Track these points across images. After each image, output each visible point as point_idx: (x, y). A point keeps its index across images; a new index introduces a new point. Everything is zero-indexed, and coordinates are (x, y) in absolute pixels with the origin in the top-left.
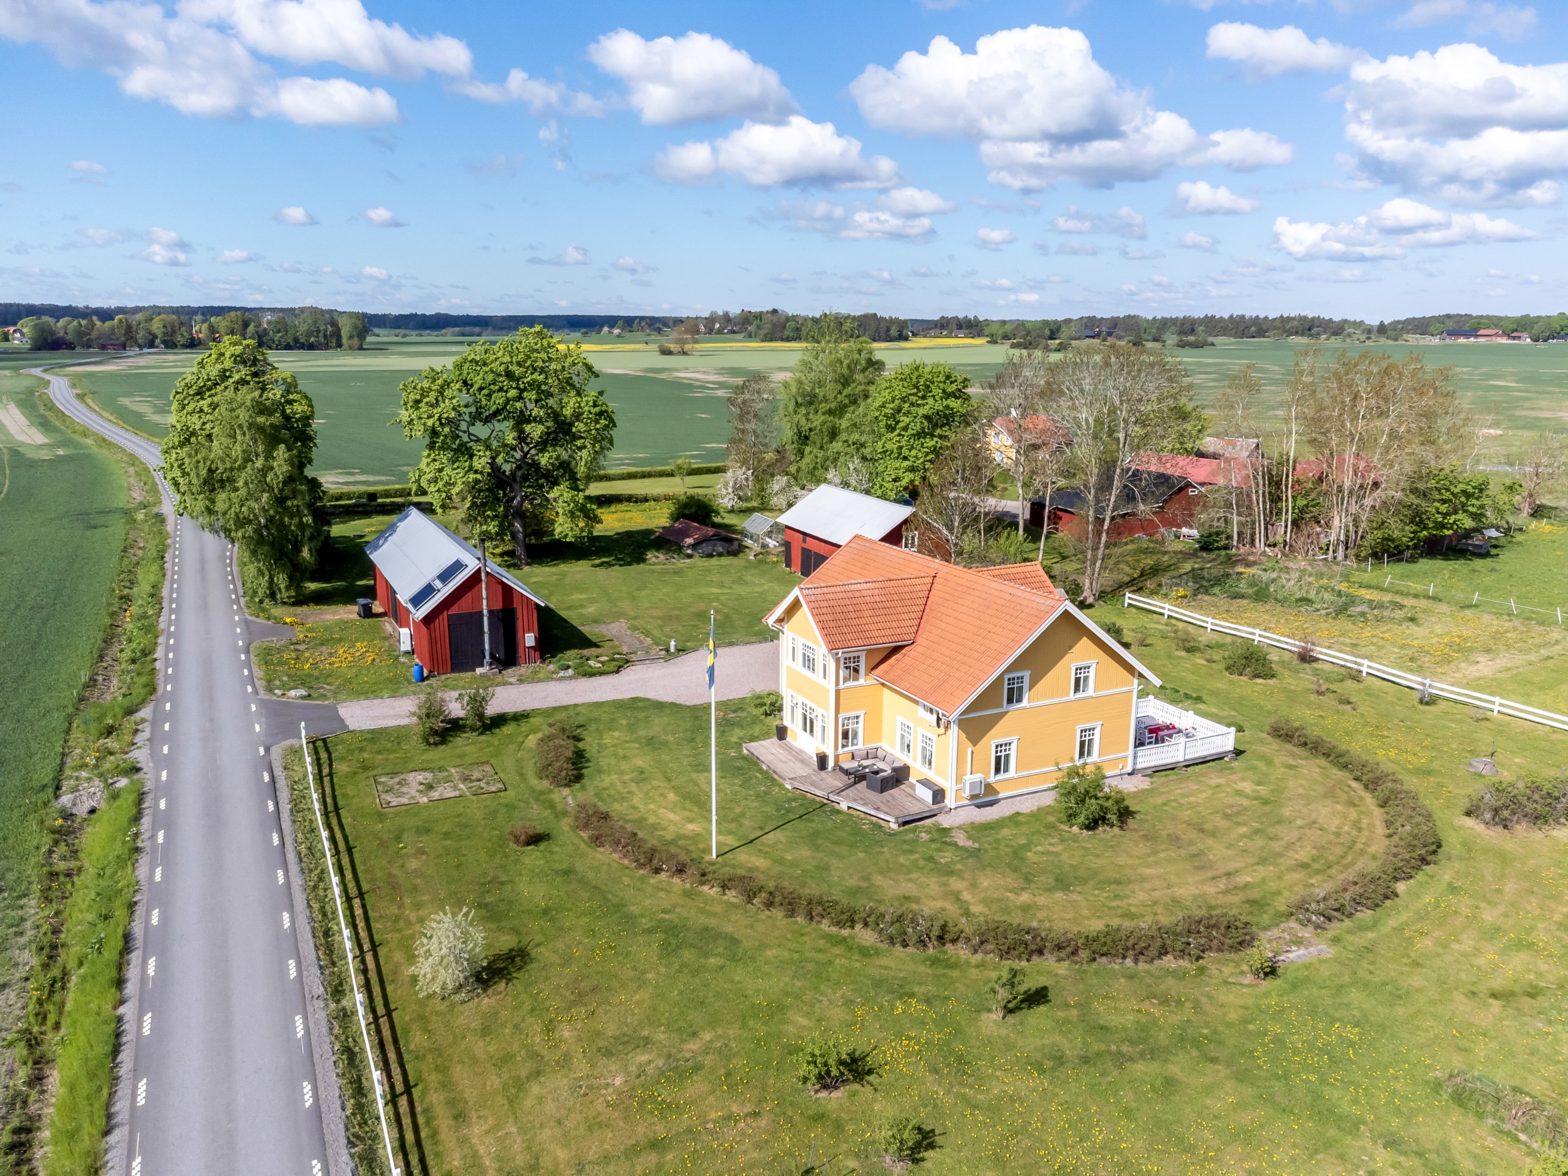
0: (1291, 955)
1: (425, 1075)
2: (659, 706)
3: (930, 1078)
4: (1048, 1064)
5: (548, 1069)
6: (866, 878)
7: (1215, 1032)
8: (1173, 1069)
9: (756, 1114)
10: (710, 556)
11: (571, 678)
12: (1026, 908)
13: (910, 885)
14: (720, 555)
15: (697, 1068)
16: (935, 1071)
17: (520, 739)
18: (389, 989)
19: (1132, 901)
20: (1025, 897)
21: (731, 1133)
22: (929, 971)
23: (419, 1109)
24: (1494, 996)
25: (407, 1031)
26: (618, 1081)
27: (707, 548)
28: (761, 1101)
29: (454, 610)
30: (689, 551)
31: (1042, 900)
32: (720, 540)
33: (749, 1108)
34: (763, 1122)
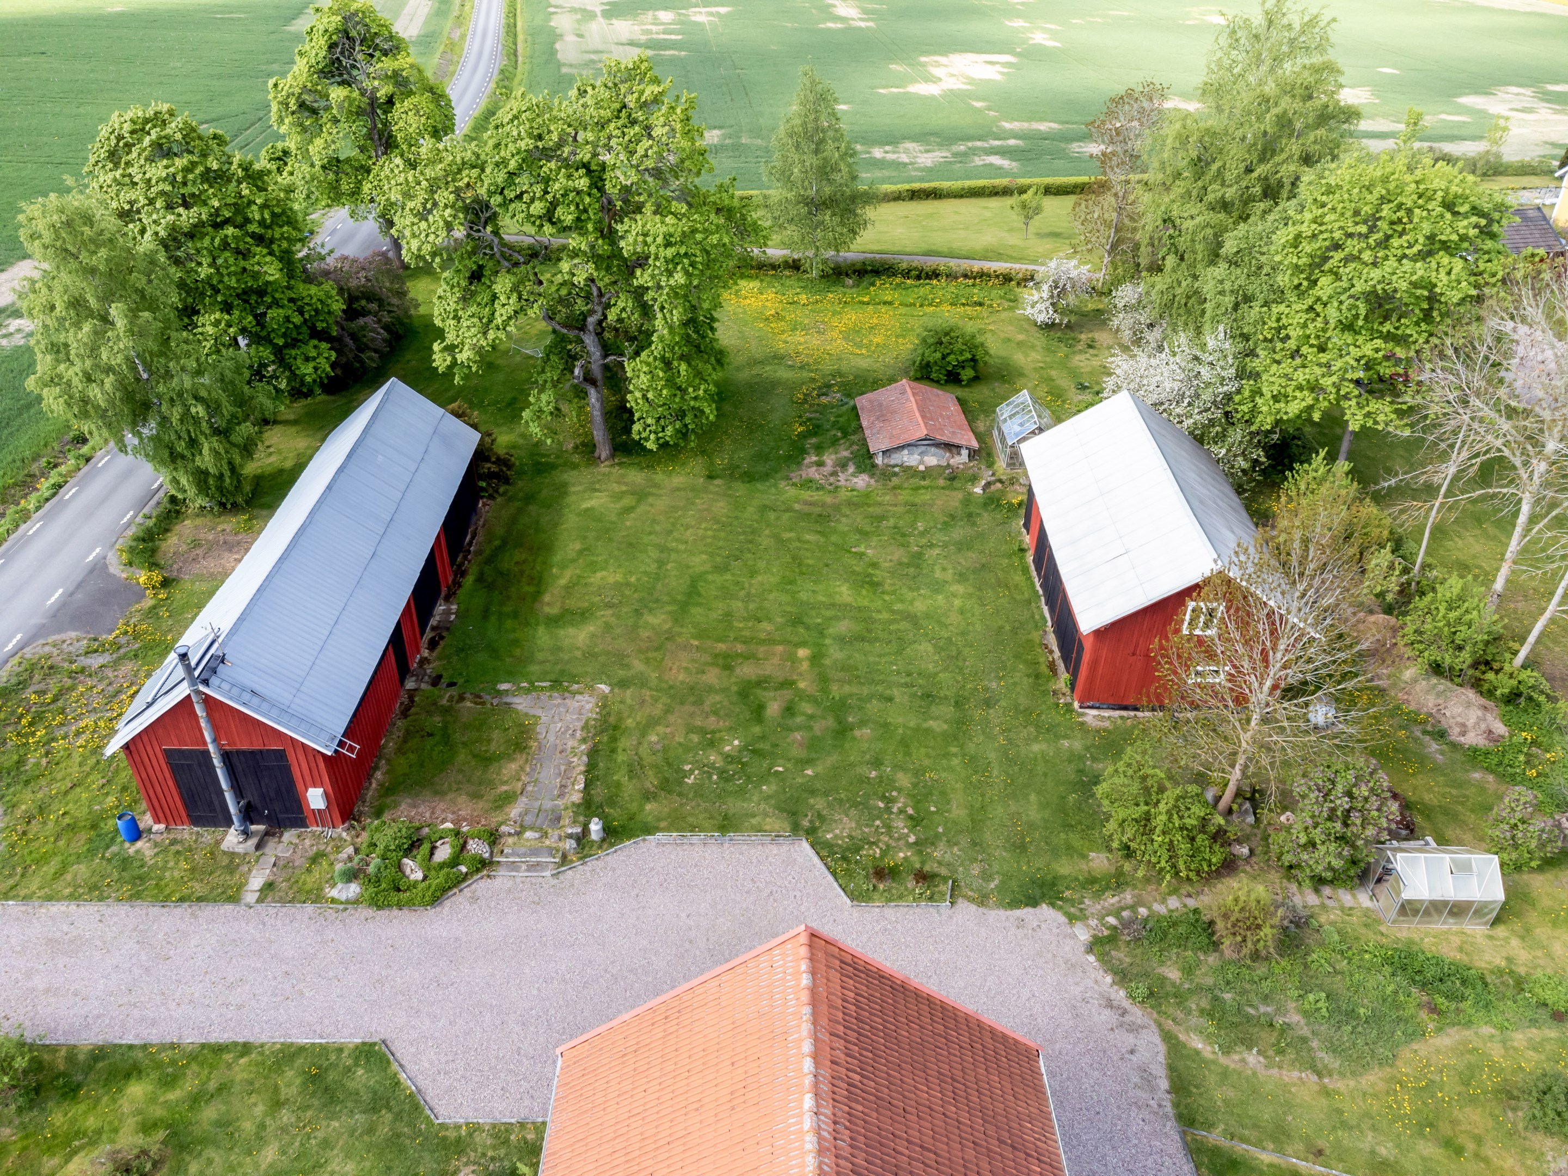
10: (910, 473)
27: (909, 457)
29: (170, 744)
30: (877, 461)
32: (937, 445)
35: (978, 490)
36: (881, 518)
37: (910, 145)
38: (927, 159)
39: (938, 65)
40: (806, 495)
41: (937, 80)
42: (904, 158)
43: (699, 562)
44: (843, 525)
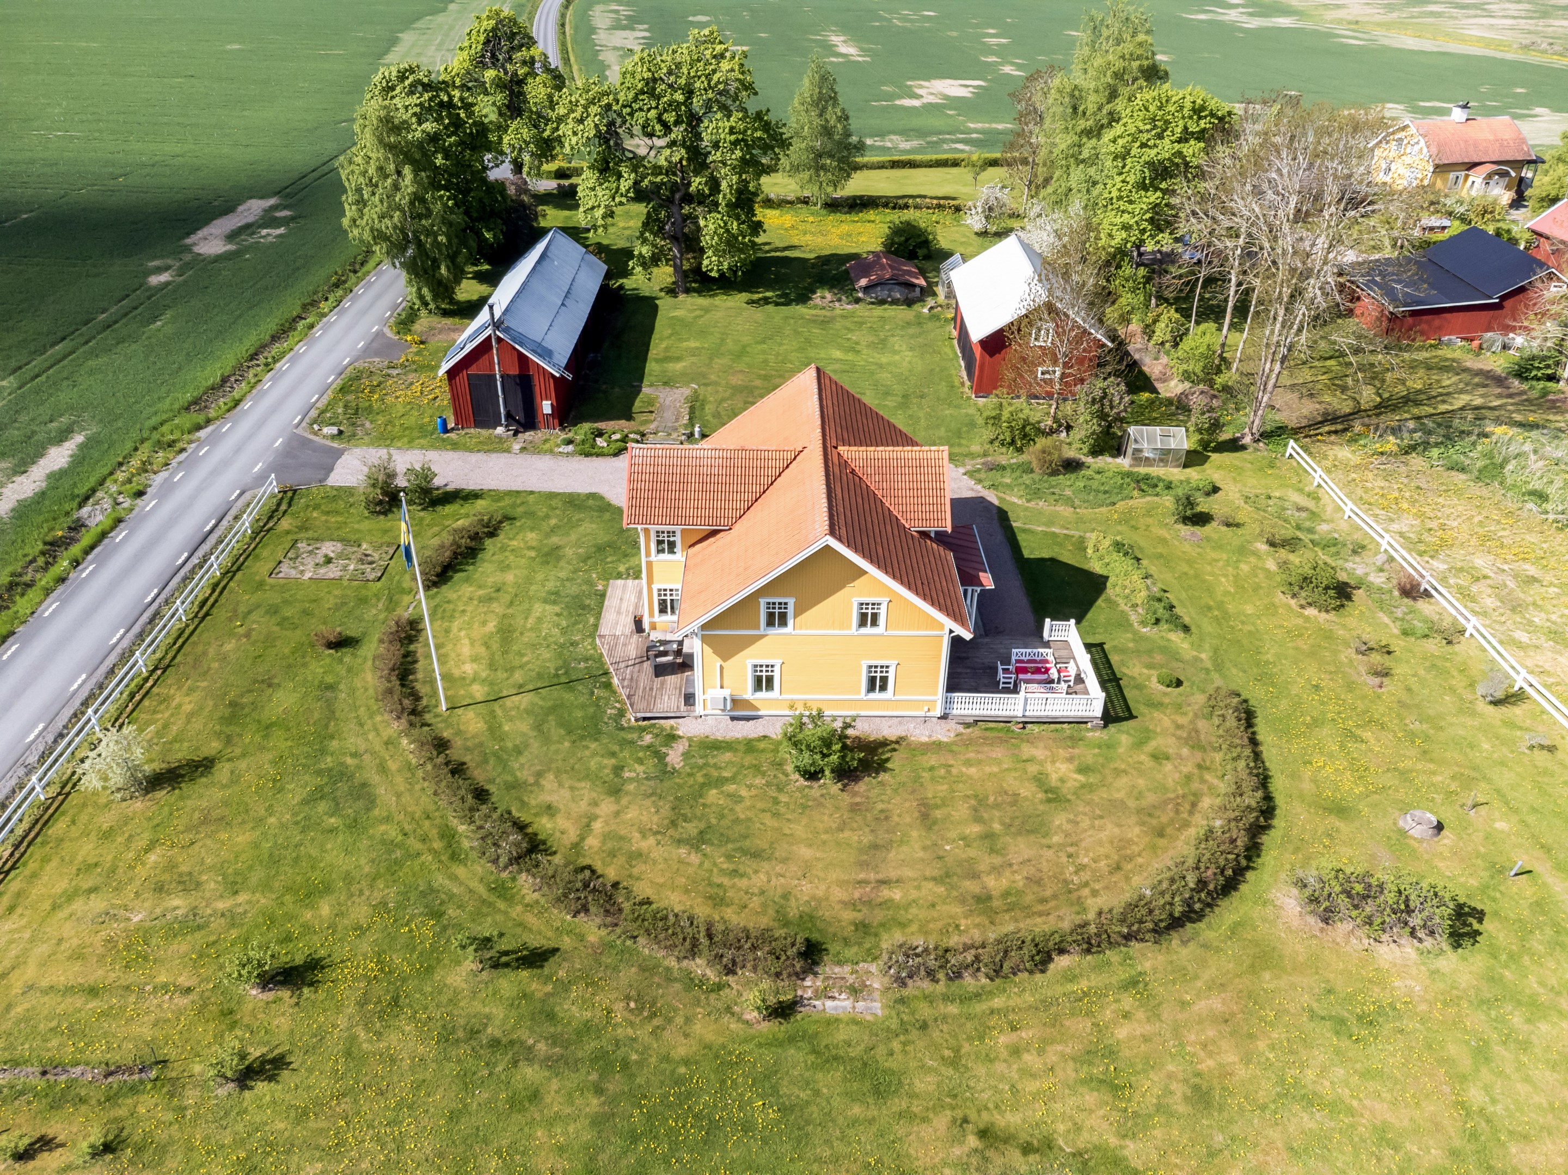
10: (882, 302)
14: (895, 302)
20: (648, 843)
25: (62, 815)
27: (882, 293)
29: (472, 371)
30: (860, 295)
31: (658, 852)
32: (900, 284)
35: (926, 310)
36: (862, 323)
37: (893, 137)
38: (905, 145)
39: (921, 87)
40: (814, 312)
41: (919, 97)
42: (889, 145)
43: (746, 339)
44: (838, 325)
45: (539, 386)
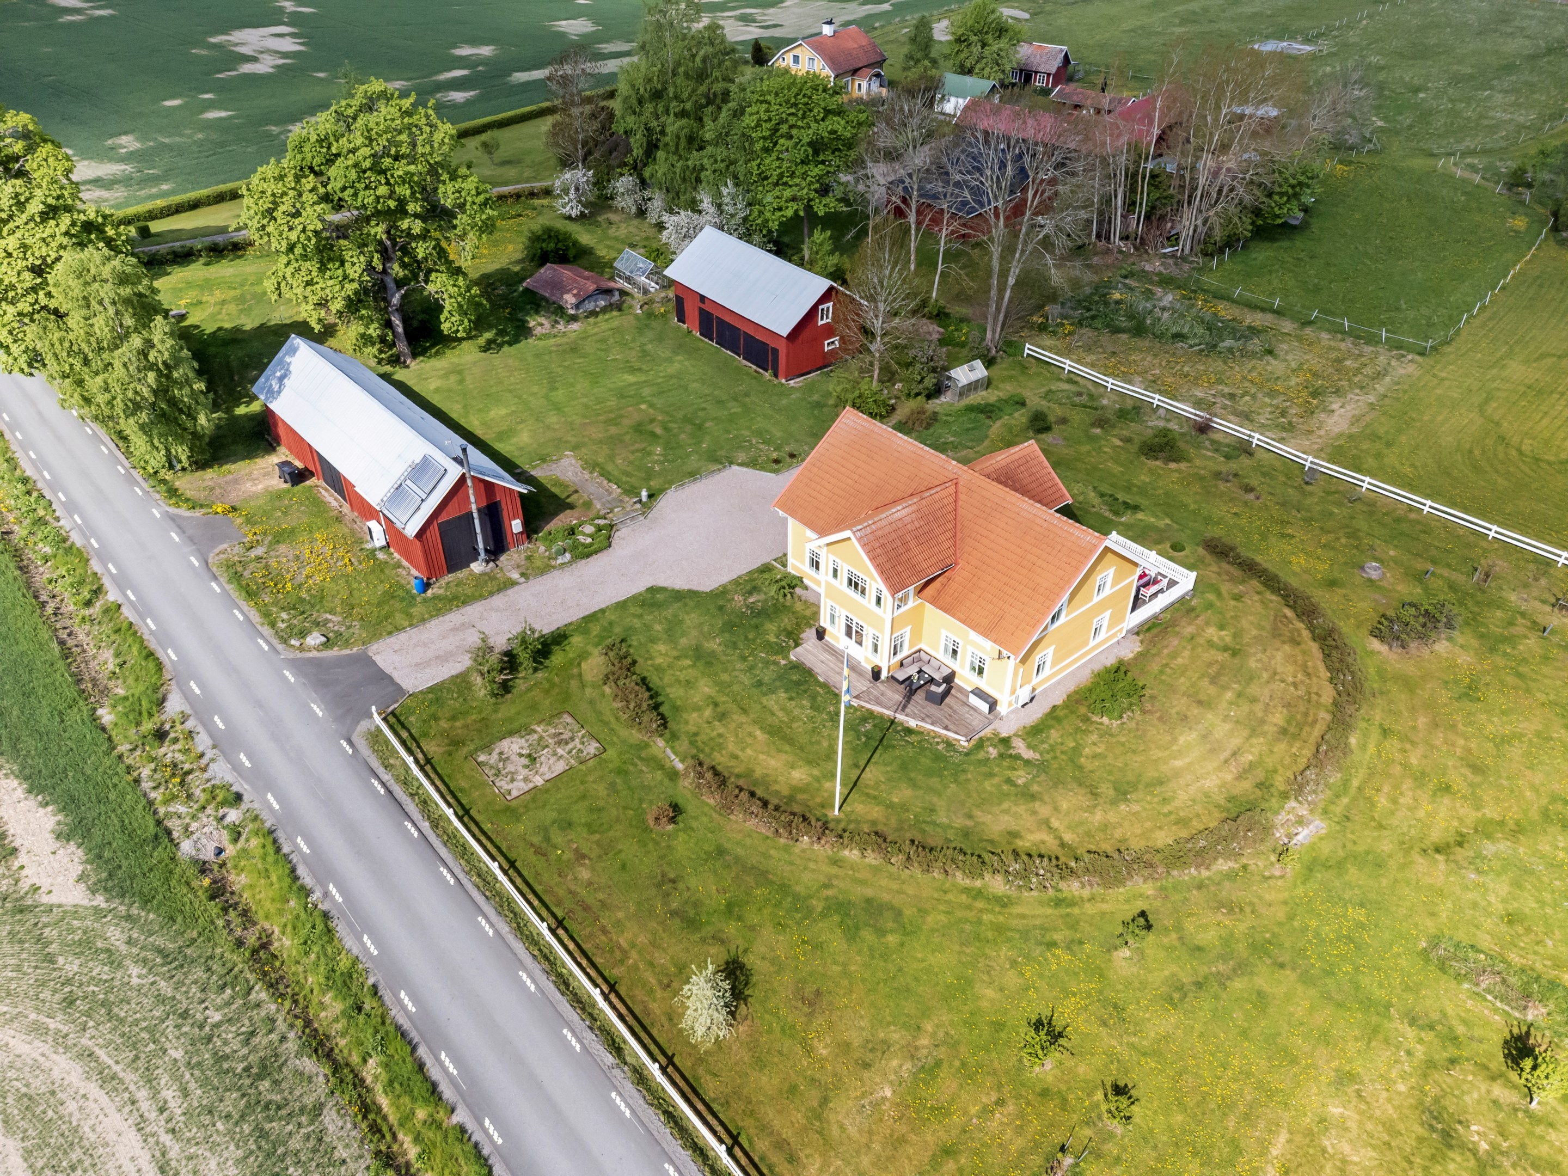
0: (1299, 837)
1: (741, 1124)
2: (679, 596)
3: (1103, 1031)
4: (1176, 996)
5: (831, 1094)
6: (970, 816)
7: (1274, 935)
8: (1261, 982)
9: (1000, 1102)
10: (594, 314)
11: (570, 563)
12: (1104, 827)
13: (1007, 818)
15: (938, 1064)
16: (1104, 1024)
17: (575, 671)
18: (655, 1032)
19: (1177, 803)
20: (1098, 816)
21: (993, 1125)
22: (1056, 912)
23: (756, 1159)
24: (1438, 850)
25: (697, 1079)
26: (888, 1093)
27: (589, 305)
28: (1000, 1086)
29: (443, 518)
30: (572, 312)
31: (1112, 817)
32: (601, 293)
33: (994, 1097)
34: (1011, 1107)
35: (639, 311)
36: (604, 340)
40: (552, 342)
44: (588, 349)
45: (506, 508)
